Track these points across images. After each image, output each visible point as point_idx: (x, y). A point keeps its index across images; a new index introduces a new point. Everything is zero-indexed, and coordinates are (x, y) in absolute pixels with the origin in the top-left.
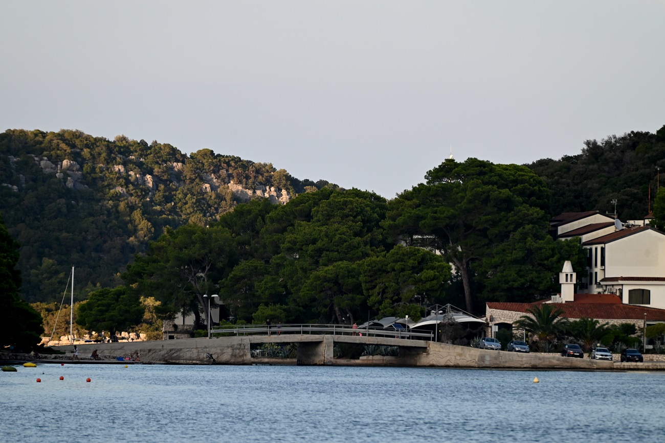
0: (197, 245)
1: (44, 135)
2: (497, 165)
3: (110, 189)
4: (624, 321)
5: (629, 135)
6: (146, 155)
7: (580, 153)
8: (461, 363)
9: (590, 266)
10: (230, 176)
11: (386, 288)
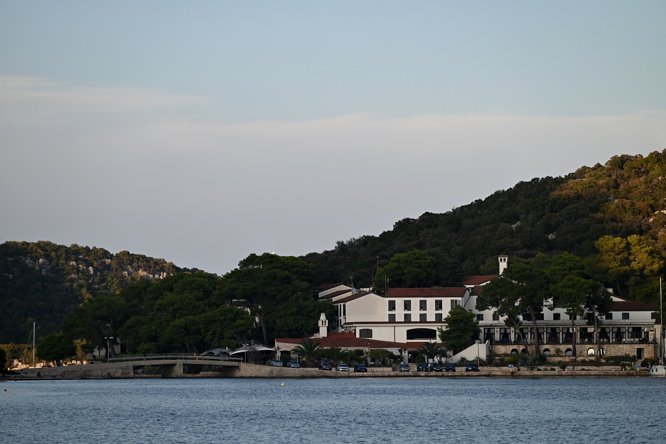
0: (105, 308)
1: (28, 244)
2: (282, 257)
3: (68, 276)
4: (356, 348)
5: (362, 238)
6: (89, 255)
7: (334, 249)
8: (260, 375)
9: (337, 316)
10: (139, 267)
11: (215, 331)
